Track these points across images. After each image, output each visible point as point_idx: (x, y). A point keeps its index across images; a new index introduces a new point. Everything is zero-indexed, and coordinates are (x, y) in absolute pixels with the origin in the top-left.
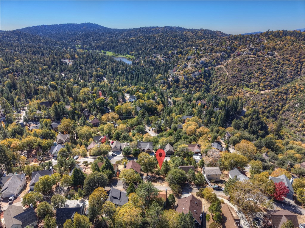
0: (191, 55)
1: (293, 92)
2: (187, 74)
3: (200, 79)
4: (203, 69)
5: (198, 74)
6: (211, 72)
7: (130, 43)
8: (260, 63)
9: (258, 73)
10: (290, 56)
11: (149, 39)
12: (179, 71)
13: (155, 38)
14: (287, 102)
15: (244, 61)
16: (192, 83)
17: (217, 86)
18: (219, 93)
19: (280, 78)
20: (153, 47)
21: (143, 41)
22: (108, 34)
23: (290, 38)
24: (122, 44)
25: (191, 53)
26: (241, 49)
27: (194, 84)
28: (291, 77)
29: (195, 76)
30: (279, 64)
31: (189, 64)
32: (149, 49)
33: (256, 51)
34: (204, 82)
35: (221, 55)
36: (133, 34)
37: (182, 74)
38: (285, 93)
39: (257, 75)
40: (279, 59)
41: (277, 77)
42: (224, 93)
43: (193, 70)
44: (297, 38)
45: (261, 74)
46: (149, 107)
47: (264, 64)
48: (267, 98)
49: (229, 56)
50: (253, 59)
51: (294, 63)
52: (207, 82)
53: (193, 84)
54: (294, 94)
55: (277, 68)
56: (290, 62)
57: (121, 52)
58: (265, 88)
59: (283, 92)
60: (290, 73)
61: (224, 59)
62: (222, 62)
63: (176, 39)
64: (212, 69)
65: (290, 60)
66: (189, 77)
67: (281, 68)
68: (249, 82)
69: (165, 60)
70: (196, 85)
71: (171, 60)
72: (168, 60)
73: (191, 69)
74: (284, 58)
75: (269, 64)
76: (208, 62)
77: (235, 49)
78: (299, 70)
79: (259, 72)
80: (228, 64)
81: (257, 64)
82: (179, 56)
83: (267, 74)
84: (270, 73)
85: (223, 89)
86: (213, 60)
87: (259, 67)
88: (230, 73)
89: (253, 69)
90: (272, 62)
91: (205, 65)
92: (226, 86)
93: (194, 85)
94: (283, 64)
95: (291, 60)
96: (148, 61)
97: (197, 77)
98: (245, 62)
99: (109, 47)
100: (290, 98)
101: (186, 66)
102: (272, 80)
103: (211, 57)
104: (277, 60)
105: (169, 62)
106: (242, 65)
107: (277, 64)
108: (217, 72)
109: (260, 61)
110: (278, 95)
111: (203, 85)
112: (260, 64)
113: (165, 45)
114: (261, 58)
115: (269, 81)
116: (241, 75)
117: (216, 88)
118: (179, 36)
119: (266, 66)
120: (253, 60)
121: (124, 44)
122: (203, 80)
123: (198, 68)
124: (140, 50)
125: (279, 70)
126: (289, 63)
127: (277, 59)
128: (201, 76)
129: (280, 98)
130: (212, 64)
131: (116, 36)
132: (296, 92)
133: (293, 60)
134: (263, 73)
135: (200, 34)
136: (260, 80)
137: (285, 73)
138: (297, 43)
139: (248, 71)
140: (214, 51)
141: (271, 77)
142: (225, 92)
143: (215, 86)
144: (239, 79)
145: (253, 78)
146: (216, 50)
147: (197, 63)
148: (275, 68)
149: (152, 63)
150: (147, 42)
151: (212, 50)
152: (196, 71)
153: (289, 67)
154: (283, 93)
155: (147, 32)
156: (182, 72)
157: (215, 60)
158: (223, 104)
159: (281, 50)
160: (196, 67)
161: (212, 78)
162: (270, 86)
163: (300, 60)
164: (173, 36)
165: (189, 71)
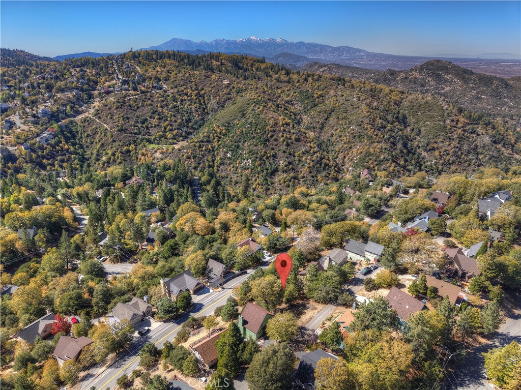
1: (216, 138)
2: (26, 140)
3: (60, 145)
4: (54, 125)
5: (51, 136)
6: (73, 129)
8: (149, 102)
9: (154, 118)
10: (185, 89)
14: (216, 153)
15: (124, 102)
16: (48, 155)
17: (98, 151)
18: (110, 164)
19: (187, 122)
26: (105, 83)
27: (52, 156)
28: (200, 117)
29: (46, 140)
30: (177, 102)
31: (16, 119)
33: (135, 85)
34: (70, 148)
35: (74, 96)
37: (13, 143)
38: (208, 141)
39: (155, 122)
40: (172, 93)
41: (184, 121)
42: (119, 160)
45: (159, 119)
47: (158, 103)
48: (189, 154)
49: (91, 97)
50: (137, 96)
51: (195, 98)
52: (75, 149)
53: (49, 157)
54: (219, 141)
55: (177, 107)
56: (189, 96)
58: (175, 139)
59: (205, 140)
60: (197, 113)
61: (83, 102)
62: (83, 108)
64: (71, 123)
65: (187, 94)
68: (149, 135)
70: (59, 158)
73: (29, 130)
74: (178, 91)
75: (164, 103)
76: (56, 111)
77: (93, 82)
78: (204, 107)
79: (156, 117)
80: (98, 111)
81: (147, 105)
83: (169, 119)
84: (171, 115)
85: (114, 155)
86: (64, 106)
87: (152, 109)
88: (111, 125)
89: (144, 112)
90: (166, 99)
91: (54, 117)
92: (117, 149)
93: (54, 158)
94: (182, 101)
95: (189, 94)
97: (52, 142)
98: (127, 104)
100: (216, 147)
101: (11, 124)
102: (179, 126)
103: (56, 101)
104: (171, 96)
106: (125, 110)
107: (174, 101)
108: (84, 126)
109: (149, 99)
110: (200, 145)
111: (73, 156)
112: (151, 105)
114: (149, 94)
115: (176, 128)
116: (132, 126)
117: (98, 155)
119: (162, 107)
120: (137, 99)
122: (66, 147)
123: (42, 124)
125: (181, 110)
126: (189, 98)
128: (59, 138)
129: (206, 150)
130: (66, 113)
132: (220, 138)
133: (191, 93)
134: (162, 117)
136: (163, 129)
137: (190, 113)
139: (137, 117)
140: (56, 90)
141: (176, 121)
142: (121, 159)
143: (95, 152)
144: (131, 133)
145: (152, 127)
146: (59, 87)
147: (34, 116)
148: (174, 107)
151: (49, 86)
152: (43, 131)
153: (191, 105)
154: (205, 142)
156: (10, 138)
157: (68, 107)
158: (172, 174)
159: (168, 80)
161: (79, 139)
162: (181, 135)
163: (199, 93)
165: (25, 133)
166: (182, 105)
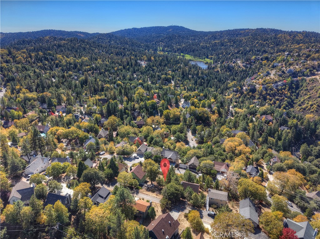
0: (279, 62)
2: (267, 83)
3: (283, 90)
4: (290, 79)
5: (282, 85)
6: (301, 84)
7: (213, 46)
11: (234, 43)
12: (258, 80)
13: (241, 41)
16: (272, 94)
17: (304, 101)
18: (305, 110)
20: (236, 51)
21: (227, 45)
22: (192, 36)
24: (203, 48)
25: (279, 60)
27: (274, 95)
29: (277, 86)
31: (273, 72)
32: (231, 54)
34: (288, 94)
35: (319, 64)
36: (218, 37)
37: (260, 83)
42: (312, 110)
43: (277, 79)
46: (200, 115)
52: (291, 95)
53: (272, 95)
57: (200, 55)
62: (319, 72)
63: (266, 43)
64: (302, 80)
66: (269, 88)
69: (245, 66)
70: (276, 97)
71: (252, 66)
72: (249, 66)
73: (274, 79)
76: (299, 71)
82: (263, 62)
85: (311, 105)
86: (306, 69)
91: (294, 74)
92: (317, 103)
93: (274, 97)
96: (225, 66)
97: (280, 88)
99: (189, 50)
101: (268, 74)
103: (304, 65)
105: (250, 69)
108: (309, 83)
111: (286, 99)
113: (251, 49)
117: (302, 103)
118: (271, 39)
121: (205, 47)
122: (286, 92)
123: (284, 77)
124: (221, 54)
128: (286, 87)
130: (304, 74)
131: (199, 39)
135: (300, 37)
140: (310, 58)
142: (314, 110)
143: (302, 100)
146: (313, 57)
147: (283, 72)
149: (229, 69)
150: (232, 46)
151: (308, 56)
152: (280, 81)
155: (235, 35)
156: (261, 81)
157: (308, 70)
158: (294, 123)
160: (280, 76)
161: (300, 90)
164: (264, 40)
165: (270, 80)
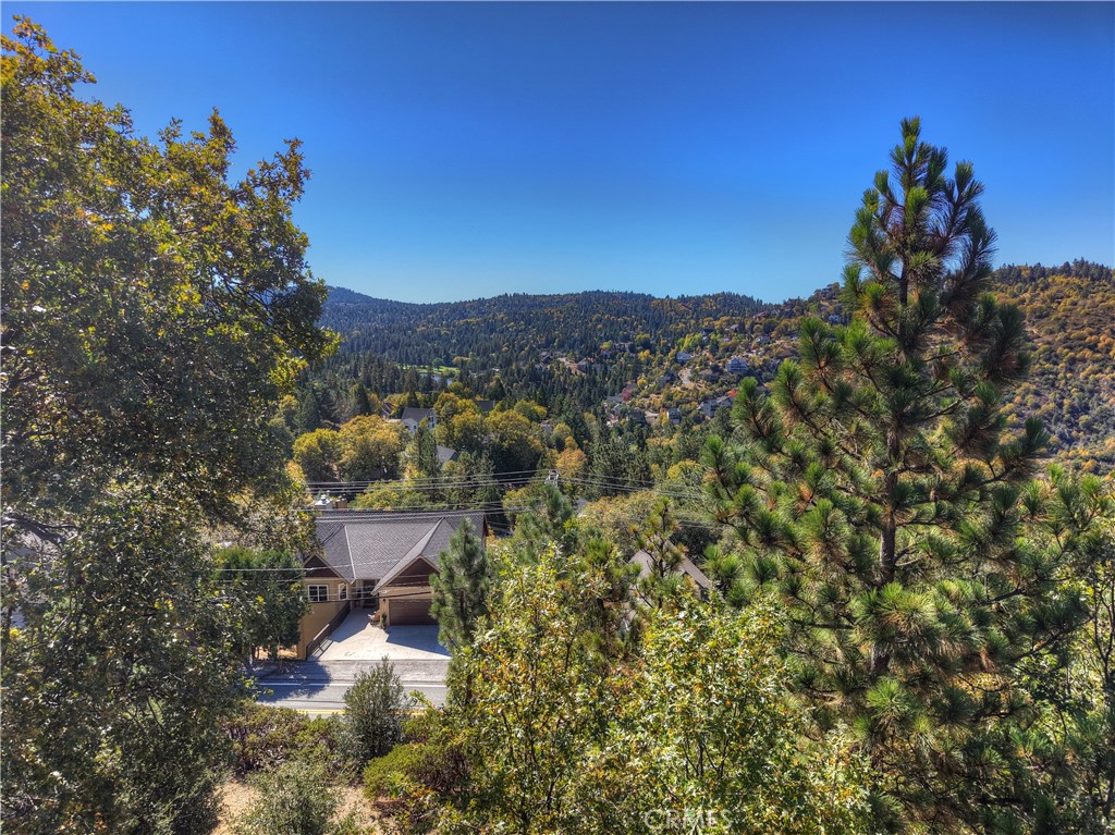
0: (689, 351)
2: (678, 404)
7: (460, 333)
10: (1091, 334)
11: (528, 323)
12: (647, 397)
13: (547, 318)
19: (1074, 412)
20: (542, 340)
21: (507, 328)
22: (382, 312)
23: (1065, 281)
24: (426, 337)
25: (685, 344)
30: (1056, 364)
31: (686, 373)
32: (526, 349)
37: (657, 406)
40: (1049, 343)
41: (1065, 407)
43: (703, 388)
44: (1093, 279)
55: (1052, 373)
56: (1098, 352)
57: (419, 356)
63: (625, 322)
65: (1096, 346)
66: (692, 415)
67: (1069, 375)
69: (586, 370)
71: (609, 368)
72: (598, 367)
73: (695, 388)
74: (1067, 339)
76: (760, 367)
82: (641, 354)
84: (1028, 391)
94: (1073, 361)
95: (1100, 345)
96: (519, 371)
99: (376, 346)
101: (673, 378)
103: (767, 350)
104: (1041, 349)
105: (605, 374)
107: (1047, 360)
113: (586, 334)
118: (635, 311)
123: (723, 383)
124: (493, 352)
125: (1063, 382)
126: (1098, 355)
127: (1042, 347)
131: (410, 320)
133: (1110, 345)
135: (710, 306)
137: (1092, 392)
138: (1101, 293)
140: (779, 333)
141: (1037, 407)
146: (786, 326)
147: (716, 369)
148: (1043, 374)
151: (769, 328)
152: (718, 395)
153: (1101, 371)
156: (658, 399)
159: (1047, 316)
160: (713, 380)
164: (615, 312)
165: (686, 393)
166: (1071, 371)
